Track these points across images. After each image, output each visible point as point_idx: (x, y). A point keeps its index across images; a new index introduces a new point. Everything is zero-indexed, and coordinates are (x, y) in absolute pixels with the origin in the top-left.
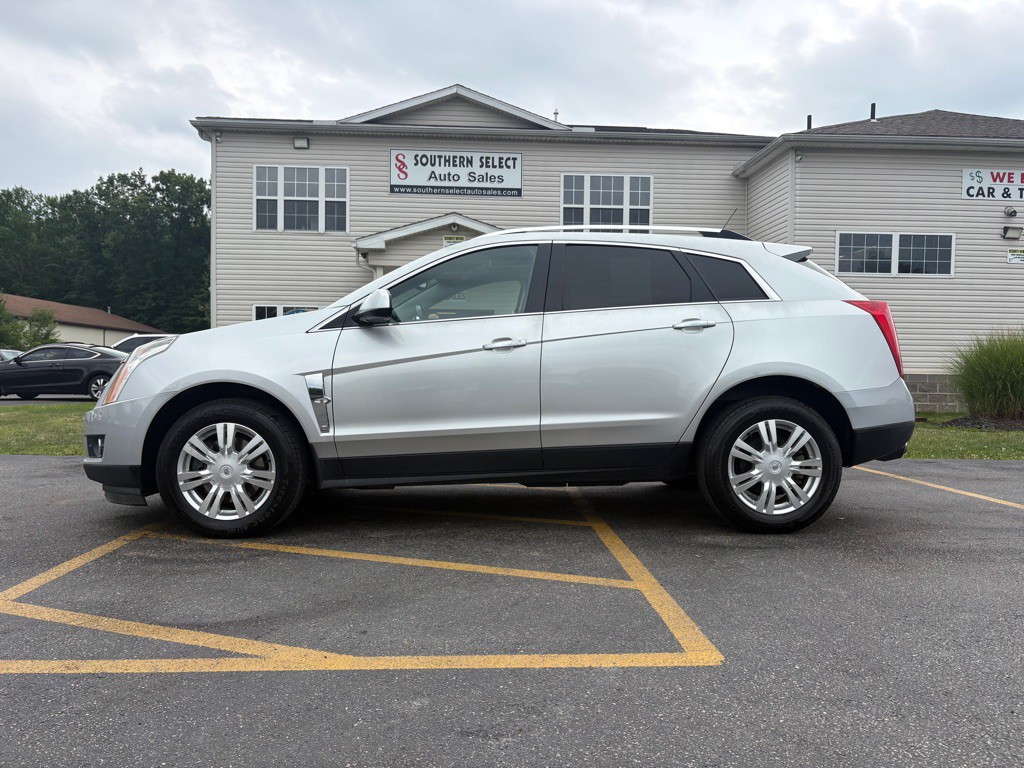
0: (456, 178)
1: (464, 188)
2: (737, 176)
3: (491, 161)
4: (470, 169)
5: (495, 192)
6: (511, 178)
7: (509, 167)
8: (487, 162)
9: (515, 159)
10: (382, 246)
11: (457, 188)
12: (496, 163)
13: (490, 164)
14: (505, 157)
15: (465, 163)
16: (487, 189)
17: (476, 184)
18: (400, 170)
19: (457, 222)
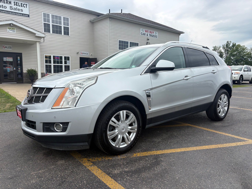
0: (5, 7)
1: (8, 11)
2: (91, 22)
3: (18, 4)
4: (10, 5)
5: (20, 14)
6: (26, 11)
7: (24, 7)
8: (17, 4)
9: (26, 5)
11: (6, 11)
12: (20, 5)
13: (18, 5)
14: (23, 3)
15: (8, 3)
16: (17, 13)
17: (13, 11)
19: (13, 23)
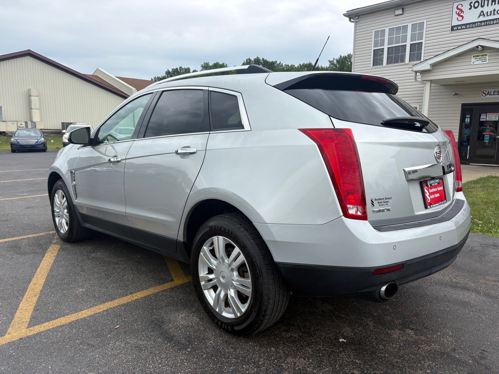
10: (428, 67)
18: (459, 15)
19: (482, 44)
